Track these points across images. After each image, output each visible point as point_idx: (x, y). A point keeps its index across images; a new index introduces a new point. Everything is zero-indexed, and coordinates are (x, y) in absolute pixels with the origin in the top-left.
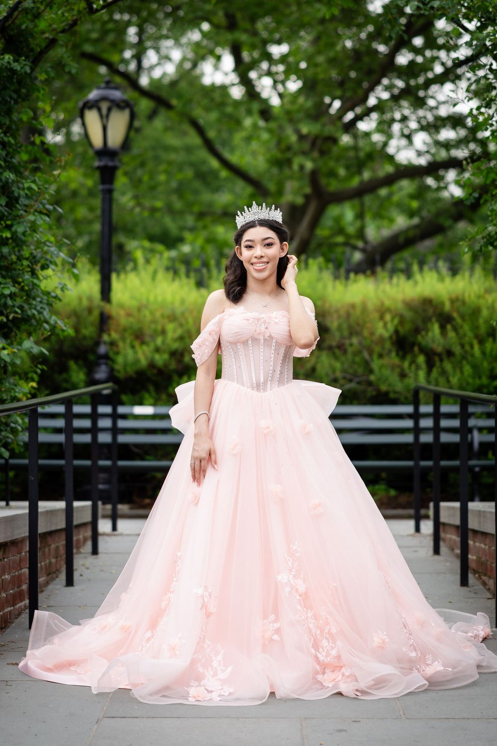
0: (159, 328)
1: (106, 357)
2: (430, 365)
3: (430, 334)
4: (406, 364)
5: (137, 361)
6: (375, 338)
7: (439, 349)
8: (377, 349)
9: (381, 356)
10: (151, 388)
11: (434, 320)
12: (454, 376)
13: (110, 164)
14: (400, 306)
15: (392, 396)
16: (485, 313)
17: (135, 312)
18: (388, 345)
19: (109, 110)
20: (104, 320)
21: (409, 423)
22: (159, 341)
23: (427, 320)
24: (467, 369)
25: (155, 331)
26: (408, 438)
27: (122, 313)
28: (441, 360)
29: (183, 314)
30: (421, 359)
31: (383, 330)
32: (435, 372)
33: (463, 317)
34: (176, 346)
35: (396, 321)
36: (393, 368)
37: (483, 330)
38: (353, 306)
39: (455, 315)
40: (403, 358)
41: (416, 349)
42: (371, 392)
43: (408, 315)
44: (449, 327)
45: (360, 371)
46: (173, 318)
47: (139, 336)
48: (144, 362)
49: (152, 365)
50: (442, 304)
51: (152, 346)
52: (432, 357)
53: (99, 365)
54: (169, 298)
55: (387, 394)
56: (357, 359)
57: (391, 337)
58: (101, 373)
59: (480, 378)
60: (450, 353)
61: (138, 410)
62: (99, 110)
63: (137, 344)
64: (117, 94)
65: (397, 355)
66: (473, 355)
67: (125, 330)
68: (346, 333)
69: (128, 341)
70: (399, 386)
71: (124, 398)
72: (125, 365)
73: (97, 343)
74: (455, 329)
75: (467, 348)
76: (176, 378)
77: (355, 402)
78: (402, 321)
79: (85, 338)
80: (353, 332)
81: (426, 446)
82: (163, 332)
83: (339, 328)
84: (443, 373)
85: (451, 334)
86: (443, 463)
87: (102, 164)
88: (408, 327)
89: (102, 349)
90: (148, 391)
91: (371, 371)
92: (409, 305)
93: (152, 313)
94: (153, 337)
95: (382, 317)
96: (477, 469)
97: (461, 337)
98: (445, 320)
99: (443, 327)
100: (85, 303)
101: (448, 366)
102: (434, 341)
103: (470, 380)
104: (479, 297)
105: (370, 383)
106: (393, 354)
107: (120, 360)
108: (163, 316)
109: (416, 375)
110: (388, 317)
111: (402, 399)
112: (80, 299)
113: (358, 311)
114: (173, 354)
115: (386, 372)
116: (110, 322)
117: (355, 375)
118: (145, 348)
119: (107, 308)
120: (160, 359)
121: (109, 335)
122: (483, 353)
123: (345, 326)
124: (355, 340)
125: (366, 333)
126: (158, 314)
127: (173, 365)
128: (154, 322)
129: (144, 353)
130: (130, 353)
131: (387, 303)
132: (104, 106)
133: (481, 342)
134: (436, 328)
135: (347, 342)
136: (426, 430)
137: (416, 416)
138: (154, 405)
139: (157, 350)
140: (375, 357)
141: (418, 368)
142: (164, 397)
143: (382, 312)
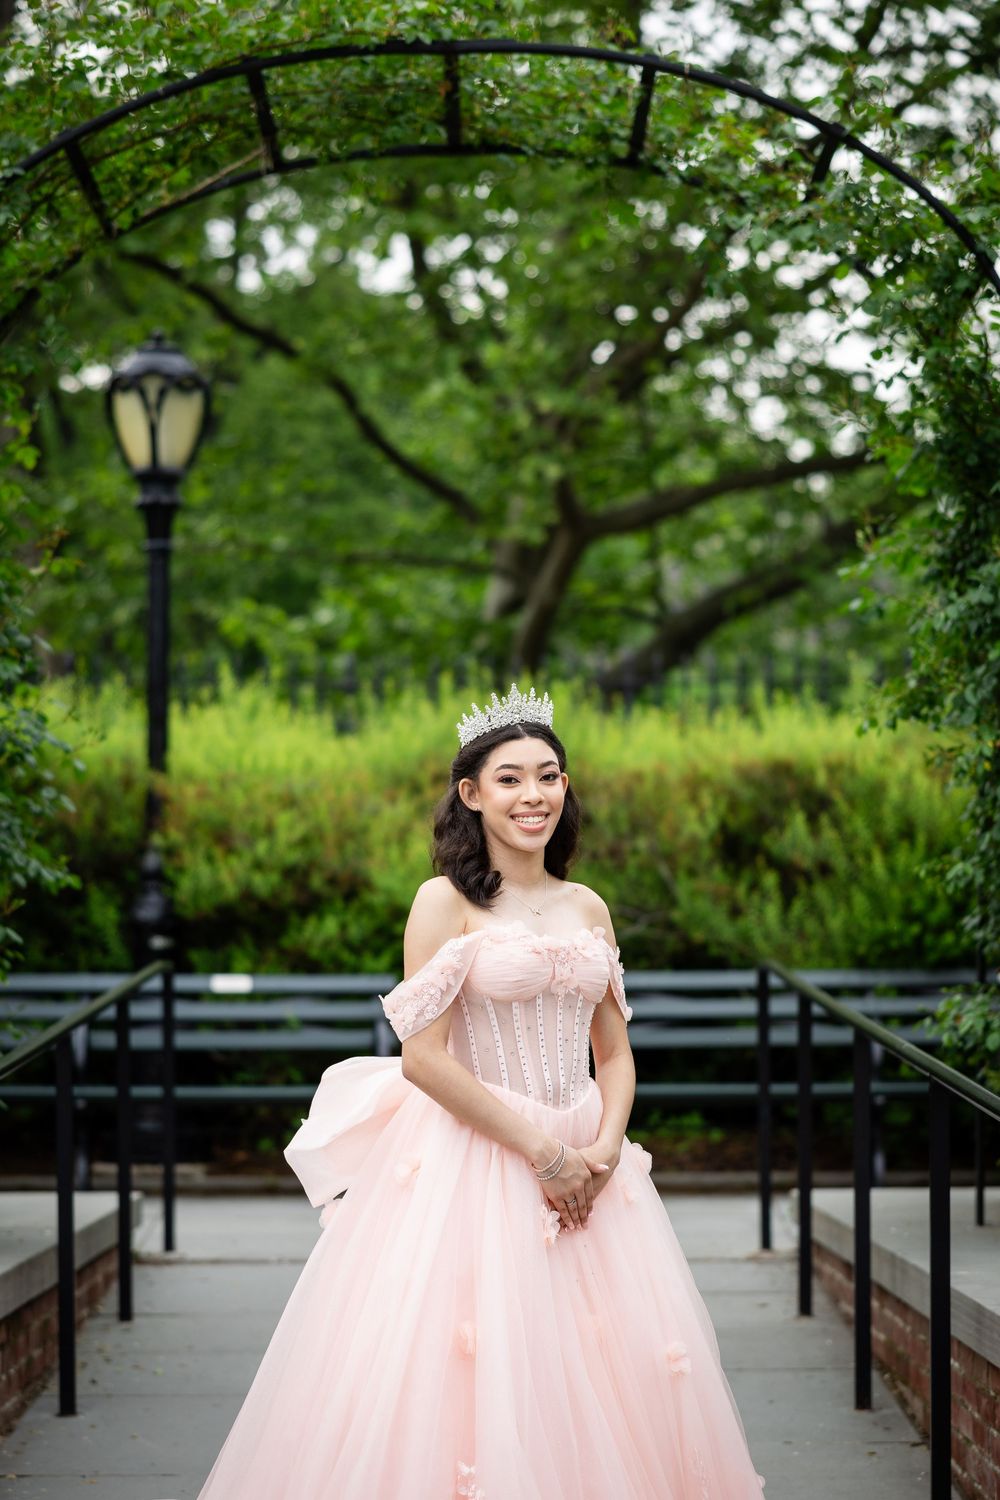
0: (261, 821)
1: (159, 878)
2: (788, 892)
3: (788, 834)
4: (741, 890)
5: (218, 887)
6: (682, 840)
7: (806, 863)
8: (685, 860)
9: (692, 873)
10: (248, 940)
11: (795, 805)
12: (835, 912)
13: (165, 499)
14: (729, 776)
15: (714, 951)
16: (894, 793)
17: (214, 788)
18: (707, 853)
19: (162, 393)
20: (154, 807)
21: (749, 1007)
22: (262, 847)
23: (781, 803)
24: (860, 901)
25: (254, 828)
26: (748, 1036)
27: (190, 791)
28: (809, 881)
29: (308, 790)
30: (770, 880)
31: (697, 824)
32: (798, 907)
33: (851, 801)
34: (294, 857)
35: (722, 806)
36: (716, 898)
37: (890, 824)
38: (638, 777)
39: (837, 797)
40: (735, 876)
41: (761, 861)
42: (672, 942)
43: (746, 793)
44: (824, 820)
45: (653, 901)
46: (290, 802)
47: (223, 837)
48: (231, 890)
49: (248, 895)
50: (811, 772)
51: (247, 858)
52: (792, 879)
53: (145, 891)
54: (281, 761)
55: (704, 947)
56: (648, 879)
57: (712, 839)
58: (150, 909)
59: (884, 917)
60: (825, 869)
61: (222, 983)
62: (143, 394)
63: (218, 852)
64: (176, 363)
65: (725, 869)
66: (871, 874)
67: (196, 823)
68: (624, 827)
69: (201, 849)
70: (727, 931)
71: (195, 956)
72: (197, 894)
73: (142, 849)
74: (837, 823)
75: (860, 860)
76: (294, 919)
77: (644, 962)
78: (734, 805)
79: (117, 838)
80: (636, 827)
81: (782, 1051)
82: (270, 831)
83: (613, 819)
84: (814, 909)
85: (829, 834)
86: (819, 1088)
87: (149, 499)
88: (745, 815)
89: (151, 861)
90: (240, 943)
91: (673, 902)
92: (746, 774)
93: (247, 791)
94: (250, 841)
95: (694, 799)
96: (880, 1100)
97: (847, 839)
98: (817, 805)
99: (812, 819)
100: (117, 769)
101: (821, 893)
102: (794, 845)
103: (866, 923)
104: (884, 761)
105: (670, 926)
106: (717, 871)
107: (185, 885)
108: (269, 798)
109: (761, 912)
110: (706, 799)
111: (734, 959)
112: (107, 762)
113: (648, 786)
114: (289, 873)
115: (703, 905)
116: (168, 809)
117: (641, 909)
118: (234, 861)
119: (160, 782)
120: (263, 884)
121: (165, 836)
122: (891, 870)
123: (623, 815)
124: (642, 843)
125: (663, 829)
126: (259, 794)
127: (289, 895)
128: (251, 809)
129: (232, 872)
130: (204, 871)
131: (705, 767)
132: (152, 387)
133: (887, 850)
134: (798, 821)
135: (627, 846)
136: (783, 1020)
137: (762, 993)
138: (252, 972)
139: (258, 866)
140: (682, 875)
141: (765, 896)
142: (272, 955)
143: (695, 784)
